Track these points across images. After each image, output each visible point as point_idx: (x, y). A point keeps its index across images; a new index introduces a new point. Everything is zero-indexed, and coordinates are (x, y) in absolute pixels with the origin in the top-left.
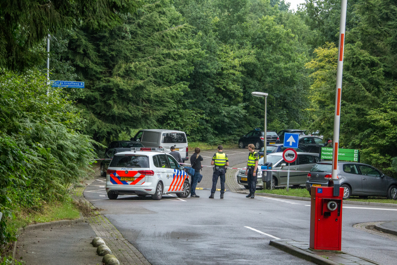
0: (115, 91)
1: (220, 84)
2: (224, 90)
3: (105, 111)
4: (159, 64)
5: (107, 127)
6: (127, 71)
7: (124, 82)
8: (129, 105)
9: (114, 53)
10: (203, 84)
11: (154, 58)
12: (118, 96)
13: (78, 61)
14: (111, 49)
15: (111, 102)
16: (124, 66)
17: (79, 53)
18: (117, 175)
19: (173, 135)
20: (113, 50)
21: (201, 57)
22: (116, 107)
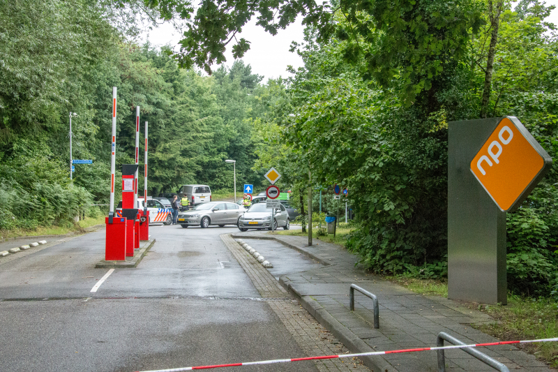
0: (157, 162)
3: (151, 174)
4: (189, 143)
5: (152, 184)
6: (165, 148)
7: (162, 156)
8: (166, 170)
9: (155, 138)
11: (186, 139)
12: (159, 164)
13: (132, 143)
14: (153, 135)
15: (154, 169)
17: (132, 139)
19: (203, 188)
21: (234, 136)
22: (157, 171)
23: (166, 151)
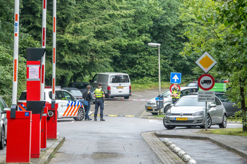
0: (66, 45)
1: (181, 34)
2: (184, 38)
3: (59, 60)
4: (104, 22)
5: (61, 72)
6: (76, 29)
7: (72, 38)
8: (77, 55)
9: (64, 16)
10: (166, 35)
11: (100, 18)
12: (69, 48)
13: (37, 23)
14: (62, 13)
15: (63, 53)
16: (73, 25)
17: (37, 17)
18: (23, 106)
19: (121, 77)
20: (63, 14)
21: (158, 14)
22: (67, 56)
23: (77, 32)
